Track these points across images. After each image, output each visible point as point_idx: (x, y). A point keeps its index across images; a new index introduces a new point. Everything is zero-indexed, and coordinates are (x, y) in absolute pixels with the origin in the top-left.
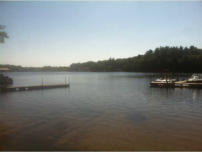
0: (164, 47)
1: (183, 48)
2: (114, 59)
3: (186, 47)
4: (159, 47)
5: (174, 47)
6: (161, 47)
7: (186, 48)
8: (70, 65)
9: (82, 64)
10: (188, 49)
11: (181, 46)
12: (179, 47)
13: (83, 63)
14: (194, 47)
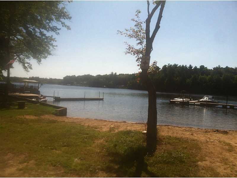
0: (172, 65)
1: (192, 67)
2: (117, 74)
3: (195, 66)
4: (167, 65)
5: (183, 65)
6: (169, 64)
7: (196, 68)
8: (64, 78)
9: (77, 77)
10: (198, 68)
11: (190, 65)
12: (188, 66)
13: (79, 76)
14: (204, 67)
